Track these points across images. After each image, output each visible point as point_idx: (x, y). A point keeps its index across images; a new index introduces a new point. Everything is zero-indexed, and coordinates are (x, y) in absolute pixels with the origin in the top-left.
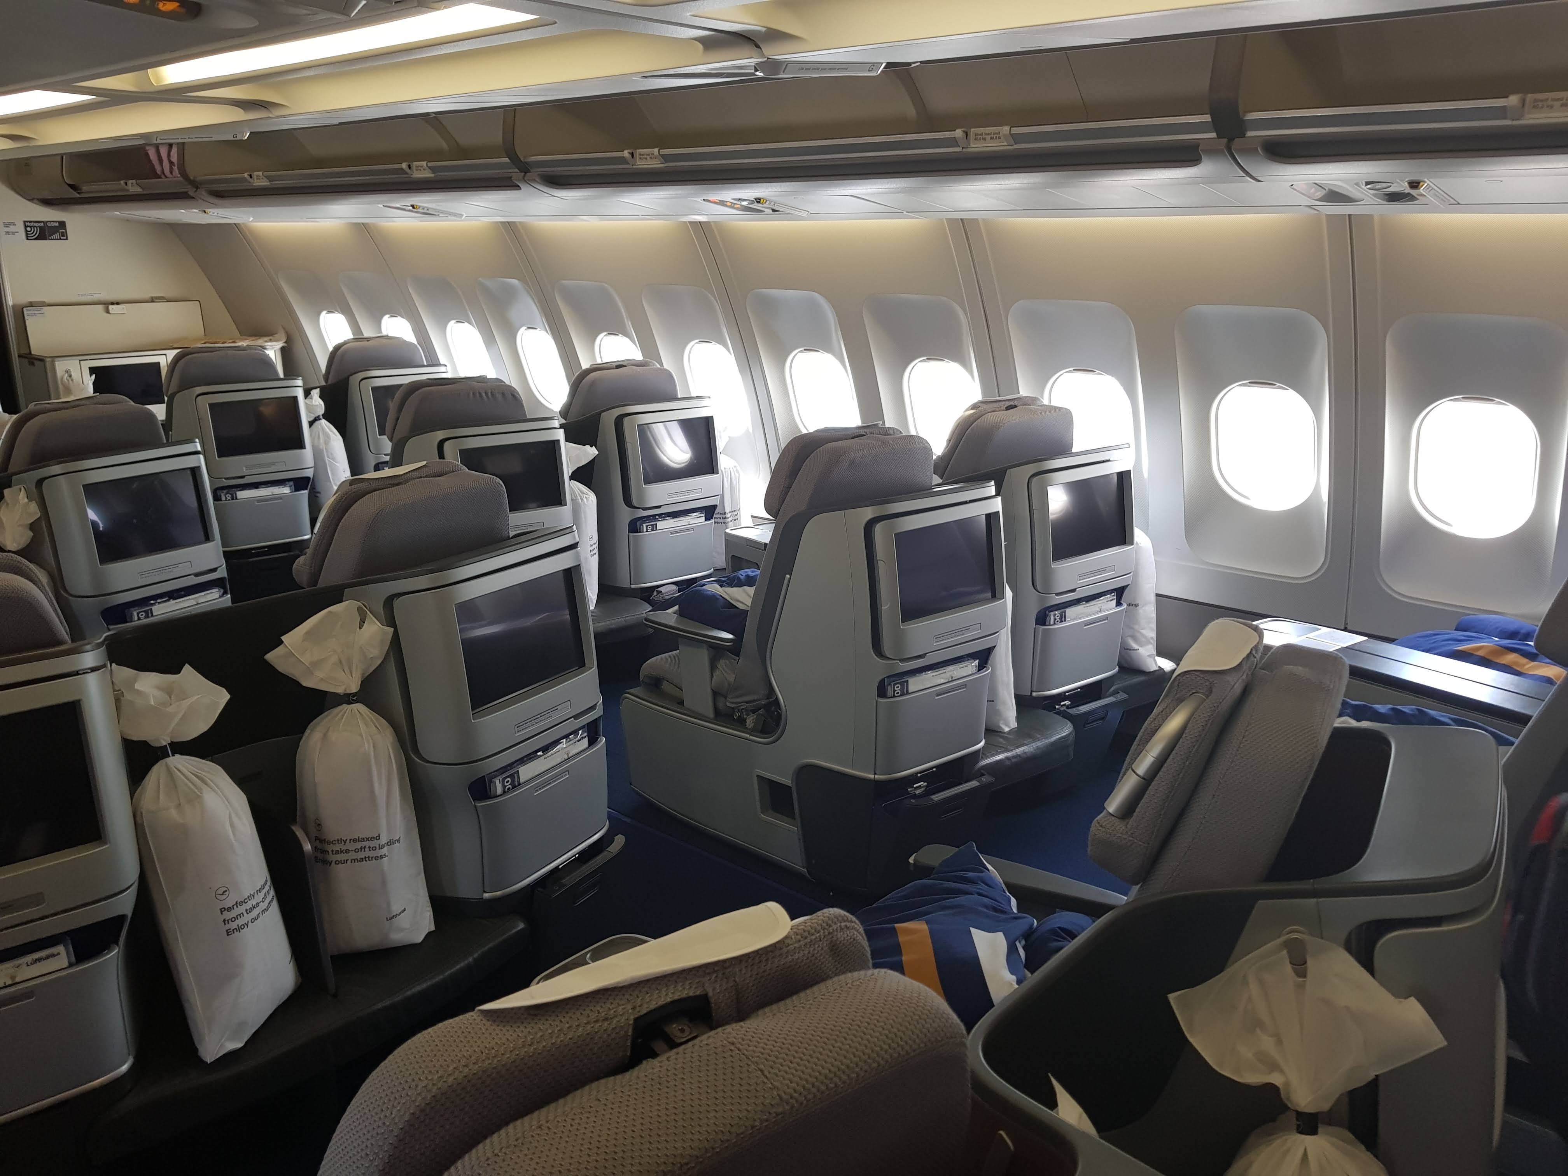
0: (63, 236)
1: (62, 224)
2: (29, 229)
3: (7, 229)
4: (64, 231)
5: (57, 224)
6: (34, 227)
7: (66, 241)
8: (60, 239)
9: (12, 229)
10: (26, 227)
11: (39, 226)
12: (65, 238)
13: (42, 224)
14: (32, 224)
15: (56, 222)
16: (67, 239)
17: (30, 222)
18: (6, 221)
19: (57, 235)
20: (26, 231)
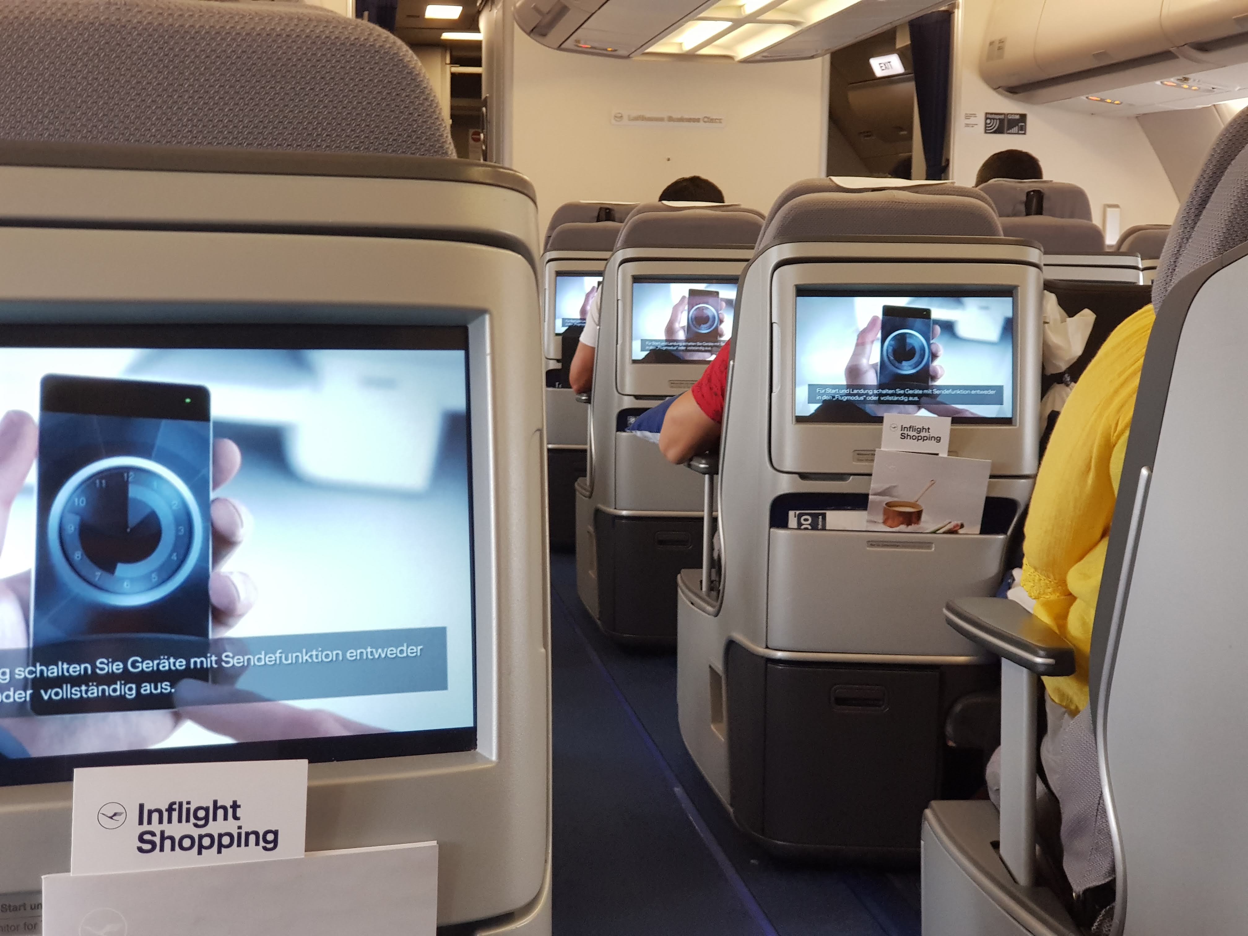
0: (1022, 130)
1: (1023, 117)
2: (988, 121)
3: (968, 121)
4: (1023, 124)
5: (1017, 117)
6: (994, 119)
7: (1024, 135)
8: (1018, 134)
9: (972, 121)
10: (987, 119)
11: (999, 119)
12: (1023, 132)
13: (1002, 117)
14: (993, 116)
15: (1017, 114)
16: (1024, 134)
17: (992, 114)
18: (968, 113)
19: (1015, 129)
20: (986, 124)
